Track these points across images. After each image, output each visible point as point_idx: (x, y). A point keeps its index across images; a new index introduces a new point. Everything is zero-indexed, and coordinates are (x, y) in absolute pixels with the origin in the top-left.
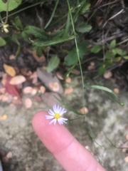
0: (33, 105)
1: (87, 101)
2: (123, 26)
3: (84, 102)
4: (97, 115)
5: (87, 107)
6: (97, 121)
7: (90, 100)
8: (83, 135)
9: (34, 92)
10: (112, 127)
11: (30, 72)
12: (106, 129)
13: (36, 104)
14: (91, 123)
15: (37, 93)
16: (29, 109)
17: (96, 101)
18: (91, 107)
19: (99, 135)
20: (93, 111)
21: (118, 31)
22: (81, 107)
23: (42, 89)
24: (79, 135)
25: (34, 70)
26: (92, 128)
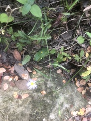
1: (46, 87)
2: (67, 41)
9: (11, 79)
10: (62, 105)
11: (10, 66)
15: (13, 80)
16: (5, 90)
21: (65, 44)
22: (42, 91)
23: (17, 78)
25: (12, 65)
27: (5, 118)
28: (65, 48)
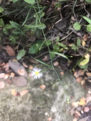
0: (5, 86)
1: (44, 80)
2: (62, 31)
3: (42, 81)
4: (51, 90)
5: (45, 84)
6: (52, 94)
7: (46, 80)
8: (43, 105)
9: (6, 77)
10: (62, 97)
11: (4, 64)
12: (58, 99)
13: (8, 85)
14: (48, 95)
15: (9, 77)
16: (2, 89)
17: (50, 80)
18: (47, 84)
19: (54, 104)
20: (49, 87)
21: (60, 34)
22: (41, 85)
23: (12, 75)
24: (40, 104)
25: (6, 62)
26: (49, 99)
27: (6, 116)
28: (61, 38)
